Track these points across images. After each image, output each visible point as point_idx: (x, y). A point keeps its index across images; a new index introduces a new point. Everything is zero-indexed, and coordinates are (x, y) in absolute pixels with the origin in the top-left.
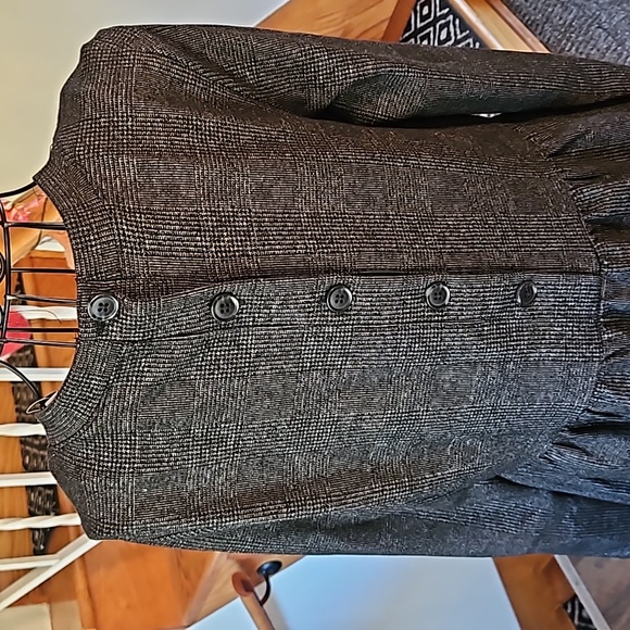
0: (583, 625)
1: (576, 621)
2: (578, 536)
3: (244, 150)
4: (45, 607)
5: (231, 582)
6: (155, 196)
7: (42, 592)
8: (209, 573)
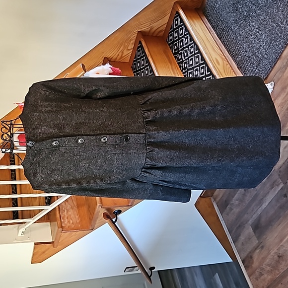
2: (163, 195)
3: (61, 110)
6: (41, 121)
7: (49, 219)
8: (96, 212)
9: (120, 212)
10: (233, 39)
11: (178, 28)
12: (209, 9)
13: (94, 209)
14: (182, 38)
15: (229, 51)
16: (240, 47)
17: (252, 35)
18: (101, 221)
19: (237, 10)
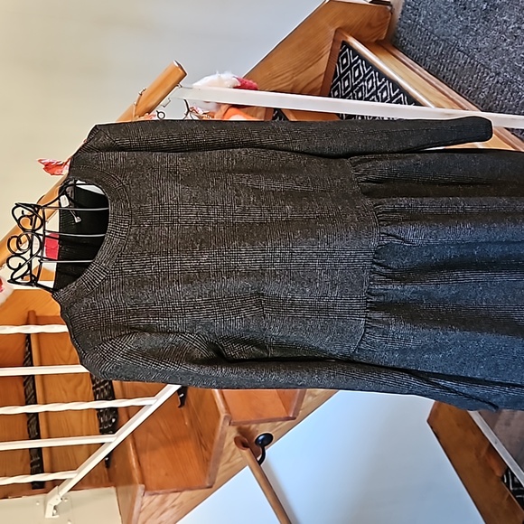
0: (516, 489)
1: (511, 488)
4: (112, 489)
5: (234, 443)
7: (110, 480)
8: (217, 437)
9: (268, 439)
10: (465, 63)
11: (350, 69)
12: (404, 33)
13: (214, 432)
14: (359, 83)
15: (459, 90)
16: (483, 73)
17: (505, 40)
18: (228, 465)
19: (465, 9)
